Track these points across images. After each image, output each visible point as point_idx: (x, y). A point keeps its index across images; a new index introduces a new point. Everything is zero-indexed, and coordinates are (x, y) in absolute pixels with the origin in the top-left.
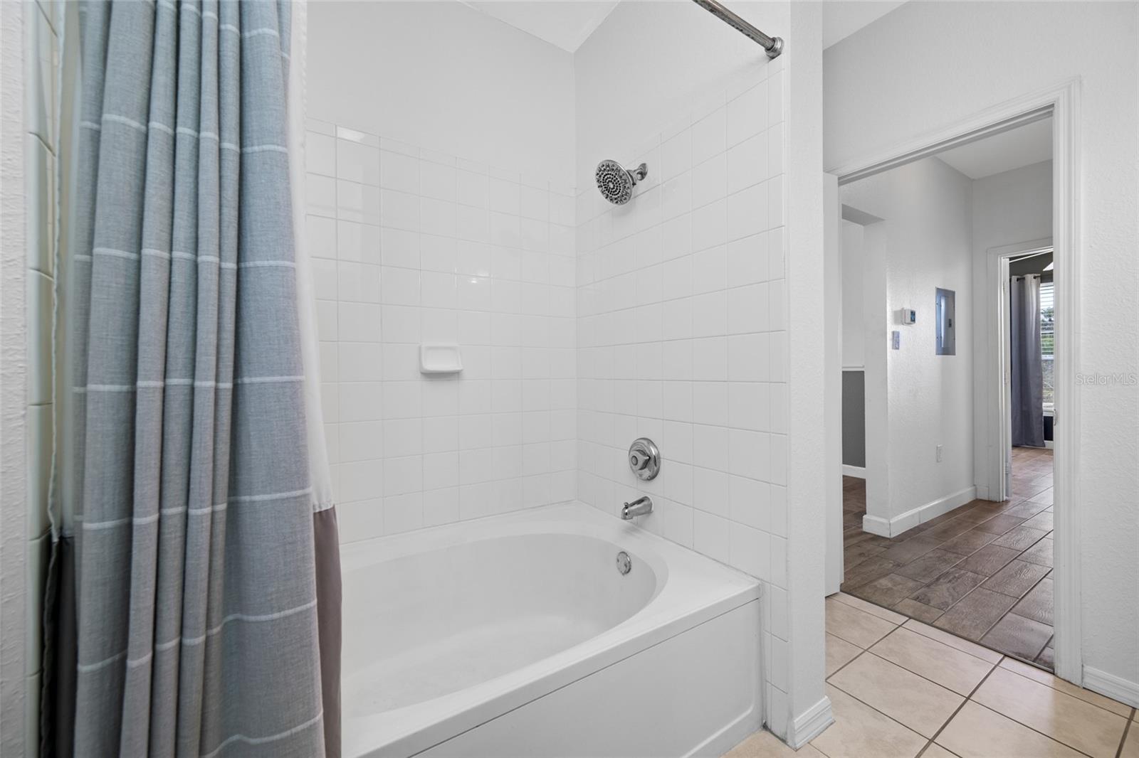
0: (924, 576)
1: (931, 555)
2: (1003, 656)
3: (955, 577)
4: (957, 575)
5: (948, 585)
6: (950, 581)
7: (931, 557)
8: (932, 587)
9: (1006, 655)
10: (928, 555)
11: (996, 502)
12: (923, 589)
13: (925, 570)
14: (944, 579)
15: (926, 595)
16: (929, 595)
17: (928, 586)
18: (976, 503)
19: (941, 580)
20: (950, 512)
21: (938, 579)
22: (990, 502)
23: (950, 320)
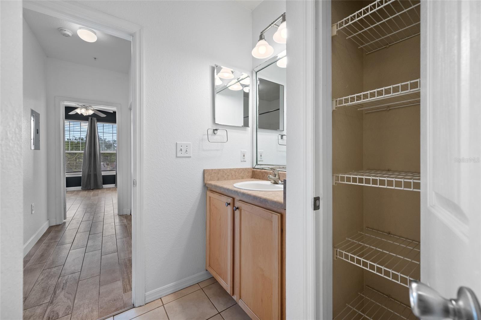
0: (45, 297)
1: (42, 277)
2: (113, 317)
3: (64, 283)
4: (64, 282)
5: (63, 293)
6: (63, 289)
7: (42, 279)
8: (54, 301)
9: (113, 316)
10: (40, 279)
11: (60, 225)
12: (49, 308)
13: (43, 291)
14: (59, 290)
15: (53, 312)
16: (55, 309)
17: (51, 302)
18: (51, 228)
19: (57, 292)
20: (39, 241)
21: (55, 292)
22: (57, 226)
23: (37, 130)
